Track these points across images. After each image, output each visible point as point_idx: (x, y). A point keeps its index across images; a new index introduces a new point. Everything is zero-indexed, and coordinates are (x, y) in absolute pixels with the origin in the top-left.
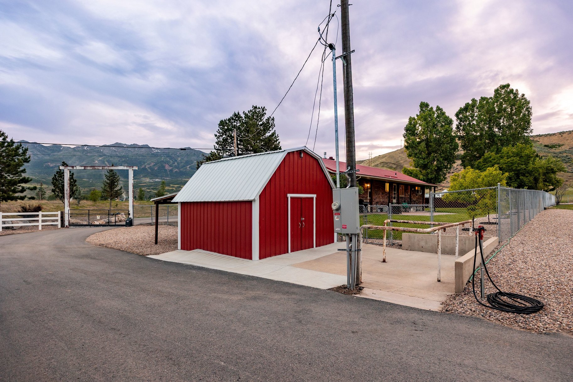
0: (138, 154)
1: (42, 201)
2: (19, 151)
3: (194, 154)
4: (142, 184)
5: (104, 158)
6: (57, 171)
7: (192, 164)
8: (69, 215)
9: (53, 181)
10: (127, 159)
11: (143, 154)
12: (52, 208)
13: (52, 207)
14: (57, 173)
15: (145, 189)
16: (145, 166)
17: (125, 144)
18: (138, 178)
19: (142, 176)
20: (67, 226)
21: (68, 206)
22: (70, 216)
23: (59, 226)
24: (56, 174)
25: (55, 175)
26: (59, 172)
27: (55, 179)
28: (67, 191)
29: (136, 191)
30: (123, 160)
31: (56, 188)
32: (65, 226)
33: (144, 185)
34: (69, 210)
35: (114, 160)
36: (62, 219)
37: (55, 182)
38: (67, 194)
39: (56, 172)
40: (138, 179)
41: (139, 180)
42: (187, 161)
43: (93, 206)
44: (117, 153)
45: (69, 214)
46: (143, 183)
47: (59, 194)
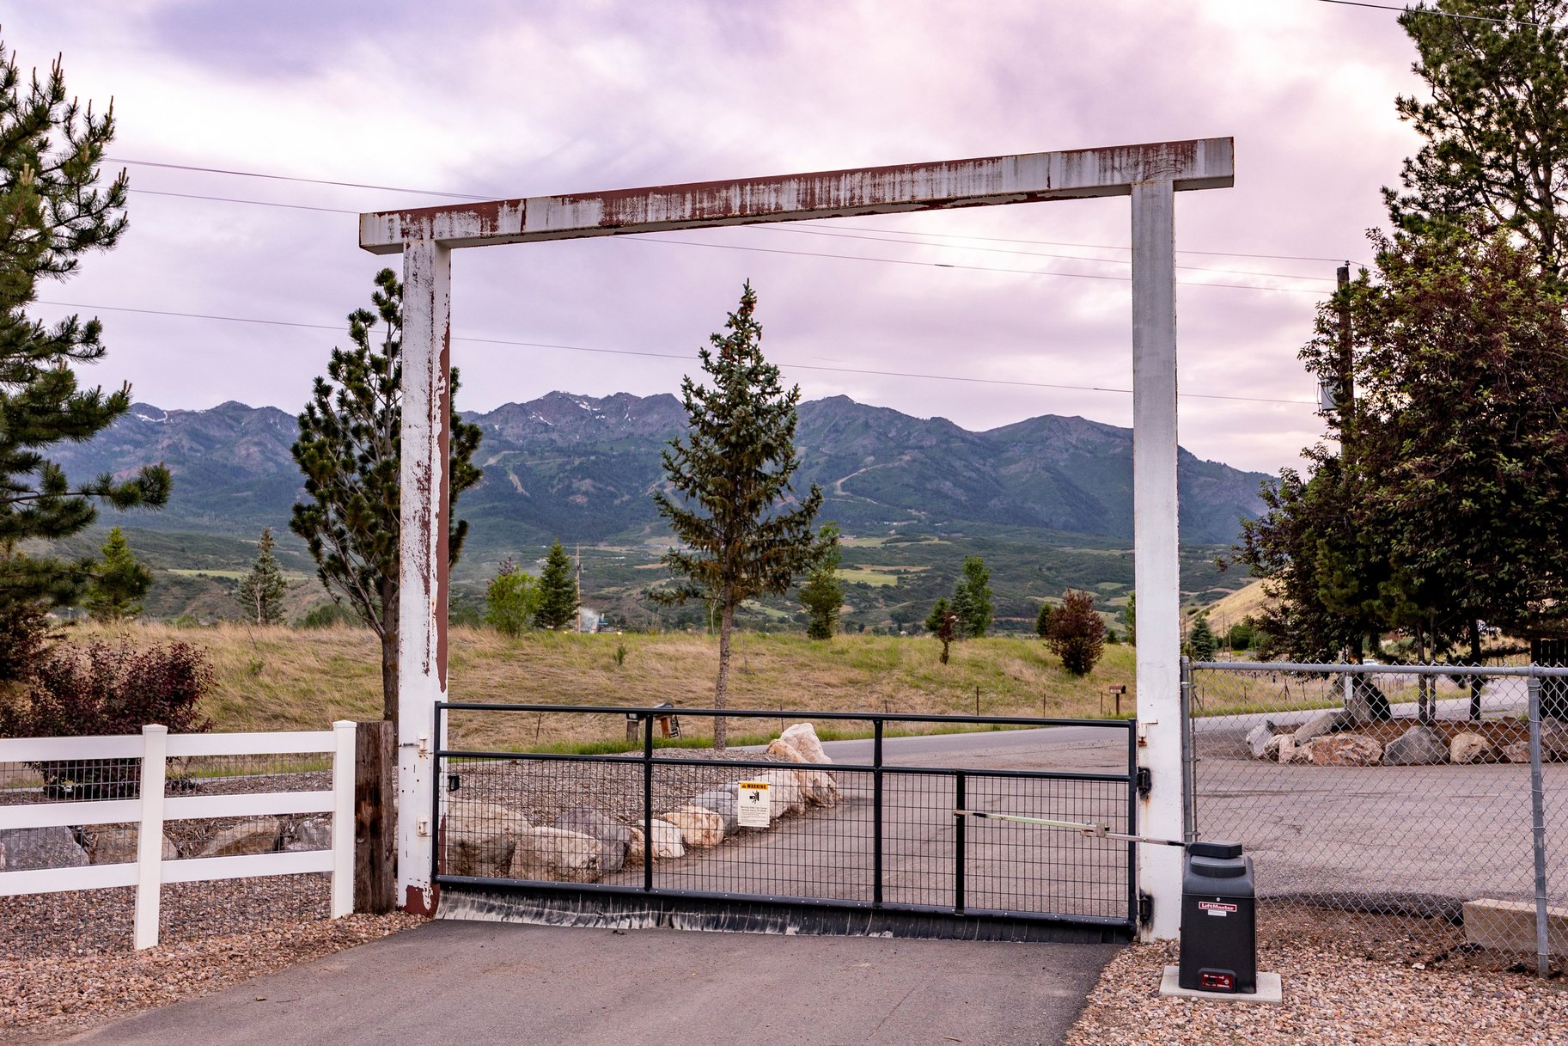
0: (632, 434)
1: (264, 631)
2: (43, 146)
3: (867, 425)
4: (650, 566)
5: (506, 459)
6: (336, 354)
7: (856, 469)
8: (437, 770)
9: (306, 437)
10: (593, 458)
11: (651, 435)
12: (311, 670)
13: (311, 661)
14: (334, 370)
15: (661, 586)
16: (662, 486)
17: (586, 398)
18: (632, 537)
19: (648, 530)
20: (414, 894)
21: (434, 666)
22: (444, 782)
23: (343, 901)
24: (328, 380)
25: (319, 381)
26: (349, 359)
27: (317, 422)
28: (424, 487)
29: (624, 595)
30: (577, 462)
31: (322, 499)
32: (402, 900)
33: (658, 570)
34: (439, 707)
35: (543, 467)
36: (367, 811)
37: (320, 448)
38: (426, 525)
39: (330, 359)
40: (634, 543)
41: (635, 548)
42: (837, 457)
43: (506, 658)
44: (555, 436)
45: (438, 755)
46: (653, 562)
47: (344, 549)
